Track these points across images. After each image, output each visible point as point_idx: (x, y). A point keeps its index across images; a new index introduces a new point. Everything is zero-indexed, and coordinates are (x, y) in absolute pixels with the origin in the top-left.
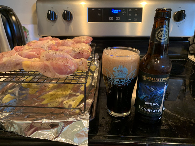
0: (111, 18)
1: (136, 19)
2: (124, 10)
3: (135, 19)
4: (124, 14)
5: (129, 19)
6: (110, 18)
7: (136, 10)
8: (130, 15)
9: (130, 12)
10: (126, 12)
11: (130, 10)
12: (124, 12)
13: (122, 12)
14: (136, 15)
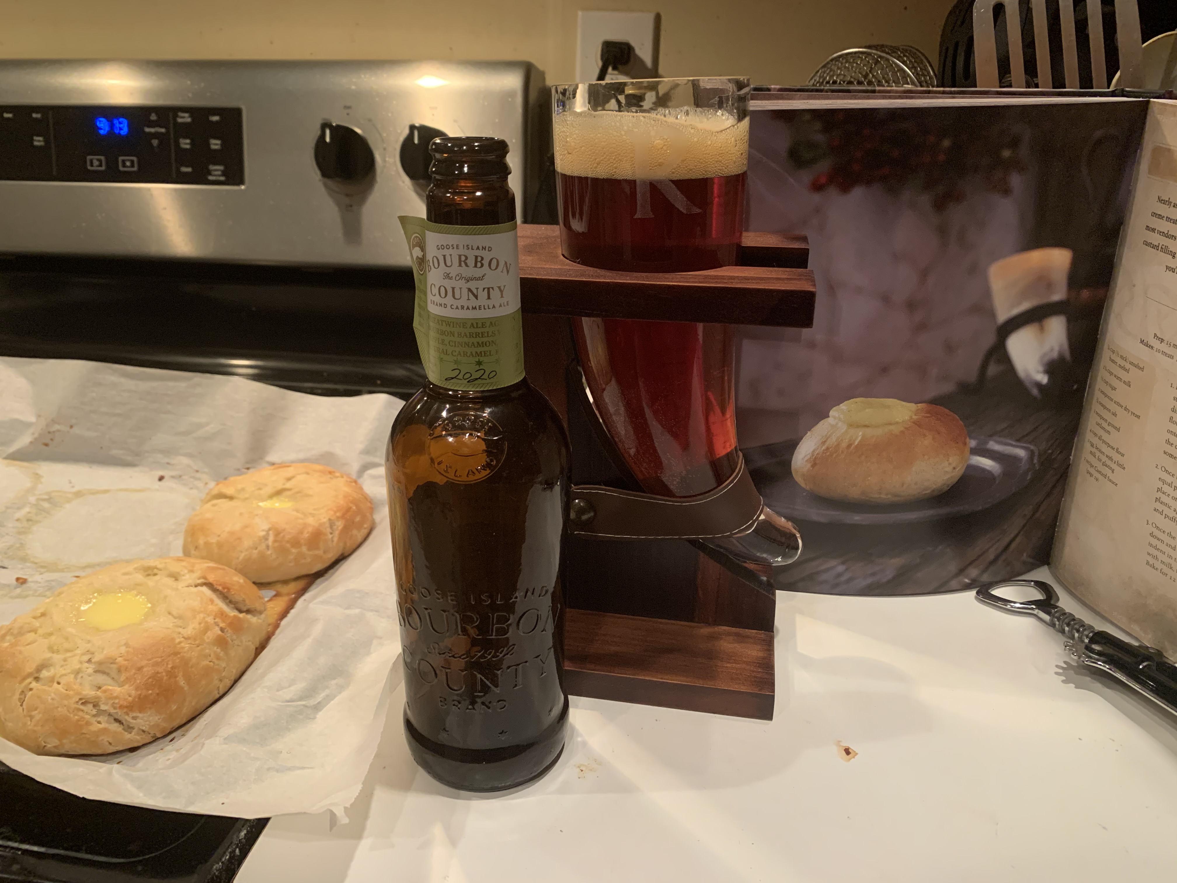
0: (96, 163)
1: (217, 170)
2: (153, 117)
3: (212, 167)
4: (155, 142)
5: (184, 169)
6: (91, 161)
7: (216, 118)
8: (185, 143)
9: (184, 130)
10: (163, 130)
11: (183, 117)
12: (152, 130)
13: (147, 130)
14: (216, 147)
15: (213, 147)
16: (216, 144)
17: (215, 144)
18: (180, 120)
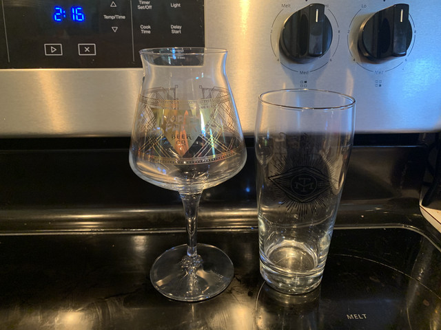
0: (54, 50)
4: (115, 29)
6: (48, 47)
7: (176, 5)
8: (146, 29)
10: (124, 17)
11: (144, 5)
12: (113, 18)
13: (106, 17)
14: (177, 32)
15: (173, 32)
16: (178, 30)
17: (176, 29)
18: (140, 8)
